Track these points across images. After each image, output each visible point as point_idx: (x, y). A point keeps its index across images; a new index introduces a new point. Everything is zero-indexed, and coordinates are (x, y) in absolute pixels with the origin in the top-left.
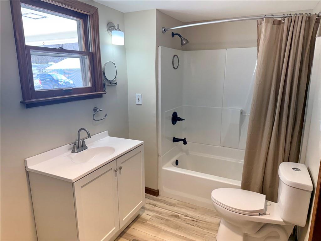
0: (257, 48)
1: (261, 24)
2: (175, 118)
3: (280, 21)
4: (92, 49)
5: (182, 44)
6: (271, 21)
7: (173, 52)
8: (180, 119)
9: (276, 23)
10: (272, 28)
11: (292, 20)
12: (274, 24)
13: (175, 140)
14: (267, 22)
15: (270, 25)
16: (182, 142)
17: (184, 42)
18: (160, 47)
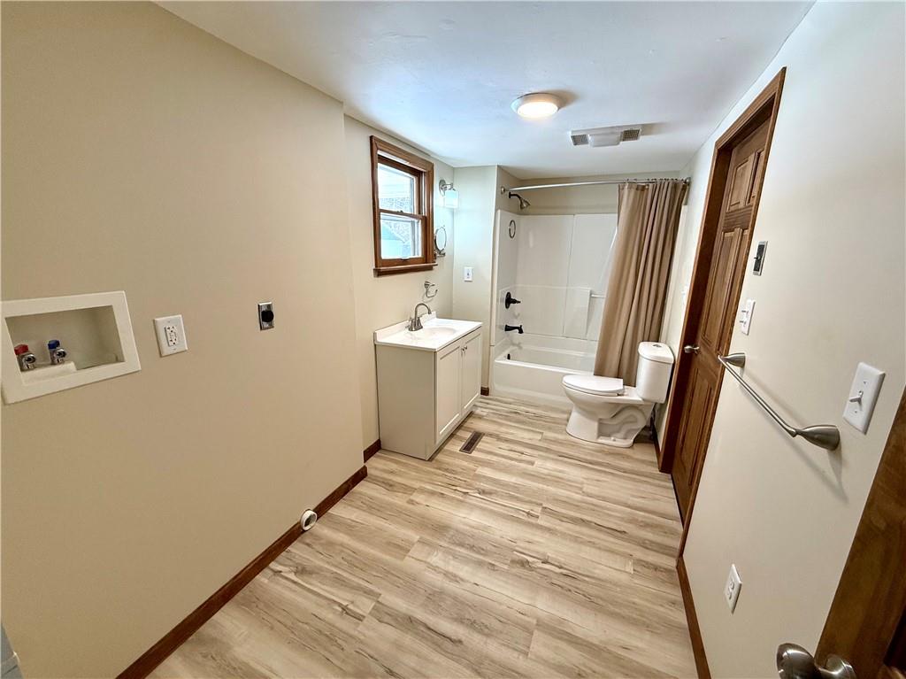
0: (617, 215)
1: (623, 189)
2: (509, 301)
3: (644, 187)
4: (425, 212)
5: (522, 207)
6: (634, 186)
7: (511, 216)
8: (515, 302)
9: (640, 188)
10: (636, 194)
11: (658, 186)
12: (637, 189)
13: (508, 329)
14: (630, 188)
15: (633, 191)
16: (517, 330)
17: (525, 205)
18: (499, 211)
